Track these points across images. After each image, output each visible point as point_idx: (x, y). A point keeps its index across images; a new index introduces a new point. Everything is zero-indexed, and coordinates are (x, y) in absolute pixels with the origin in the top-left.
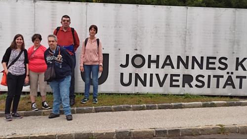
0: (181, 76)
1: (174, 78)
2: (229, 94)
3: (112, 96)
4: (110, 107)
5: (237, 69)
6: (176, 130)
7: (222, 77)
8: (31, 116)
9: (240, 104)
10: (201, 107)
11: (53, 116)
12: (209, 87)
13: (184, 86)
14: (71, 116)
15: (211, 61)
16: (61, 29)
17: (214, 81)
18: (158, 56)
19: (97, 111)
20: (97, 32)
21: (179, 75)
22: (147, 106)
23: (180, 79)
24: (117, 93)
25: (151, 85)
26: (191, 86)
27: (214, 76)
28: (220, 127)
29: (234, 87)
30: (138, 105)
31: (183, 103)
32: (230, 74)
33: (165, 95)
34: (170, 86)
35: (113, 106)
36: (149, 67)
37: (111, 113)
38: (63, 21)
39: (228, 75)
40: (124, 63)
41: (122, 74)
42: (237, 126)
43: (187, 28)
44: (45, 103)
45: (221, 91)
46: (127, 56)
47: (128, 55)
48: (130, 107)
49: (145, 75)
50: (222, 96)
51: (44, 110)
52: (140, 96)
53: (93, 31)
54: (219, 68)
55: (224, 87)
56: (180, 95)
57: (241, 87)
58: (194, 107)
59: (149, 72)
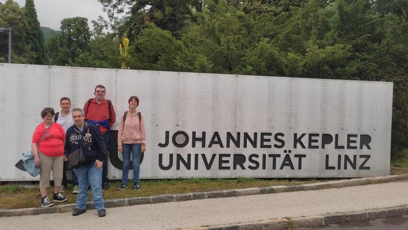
0: (232, 156)
1: (224, 159)
2: (288, 176)
3: (149, 183)
4: (149, 198)
5: (295, 147)
6: (234, 227)
7: (279, 156)
8: (43, 215)
9: (303, 189)
10: (258, 194)
11: (78, 212)
12: (264, 168)
13: (235, 168)
14: (105, 210)
15: (266, 137)
16: (94, 101)
17: (269, 161)
18: (204, 133)
19: (131, 203)
20: (138, 105)
21: (229, 155)
22: (193, 195)
23: (231, 159)
24: (154, 178)
25: (196, 168)
26: (243, 168)
27: (270, 156)
28: (288, 221)
29: (293, 168)
30: (183, 195)
31: (237, 190)
32: (288, 153)
33: (214, 179)
34: (219, 169)
35: (151, 197)
36: (194, 146)
37: (148, 205)
38: (97, 92)
39: (286, 154)
40: (163, 142)
41: (161, 156)
42: (306, 218)
43: (238, 99)
44: (60, 195)
45: (278, 173)
46: (167, 133)
47: (169, 132)
48: (172, 198)
49: (189, 156)
50: (279, 179)
51: (60, 206)
52: (183, 181)
53: (133, 103)
54: (276, 146)
55: (282, 168)
56: (231, 179)
57: (300, 168)
58: (250, 194)
59: (193, 152)
